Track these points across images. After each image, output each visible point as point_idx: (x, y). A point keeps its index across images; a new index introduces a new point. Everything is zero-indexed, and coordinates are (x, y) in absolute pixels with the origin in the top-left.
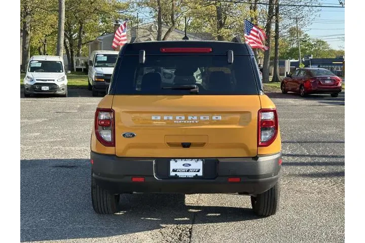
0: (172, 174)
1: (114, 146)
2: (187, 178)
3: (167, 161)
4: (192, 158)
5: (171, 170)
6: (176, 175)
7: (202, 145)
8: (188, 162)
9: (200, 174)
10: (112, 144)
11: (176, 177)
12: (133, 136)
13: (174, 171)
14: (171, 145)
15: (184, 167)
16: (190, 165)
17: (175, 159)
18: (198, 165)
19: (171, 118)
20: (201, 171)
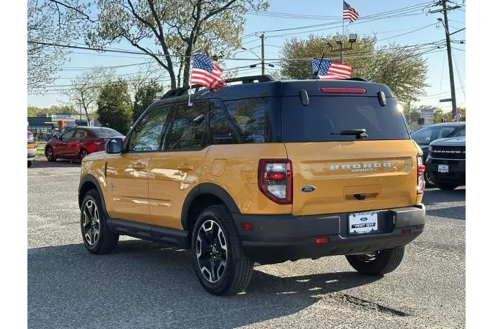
0: (352, 230)
1: (291, 202)
2: (365, 234)
3: (346, 216)
4: (368, 211)
5: (351, 227)
6: (355, 231)
7: (374, 195)
8: (365, 215)
9: (376, 228)
10: (289, 200)
11: (355, 234)
12: (313, 189)
13: (353, 227)
14: (348, 198)
15: (361, 222)
16: (367, 219)
17: (354, 213)
18: (373, 218)
19: (348, 167)
20: (376, 225)
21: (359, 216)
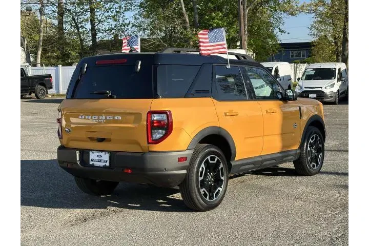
0: (91, 163)
2: (100, 167)
4: (102, 151)
5: (90, 160)
6: (93, 164)
8: (100, 154)
9: (107, 164)
11: (93, 166)
13: (92, 160)
14: (92, 139)
15: (98, 158)
16: (101, 156)
17: (92, 150)
18: (106, 157)
20: (108, 162)
21: (96, 154)
